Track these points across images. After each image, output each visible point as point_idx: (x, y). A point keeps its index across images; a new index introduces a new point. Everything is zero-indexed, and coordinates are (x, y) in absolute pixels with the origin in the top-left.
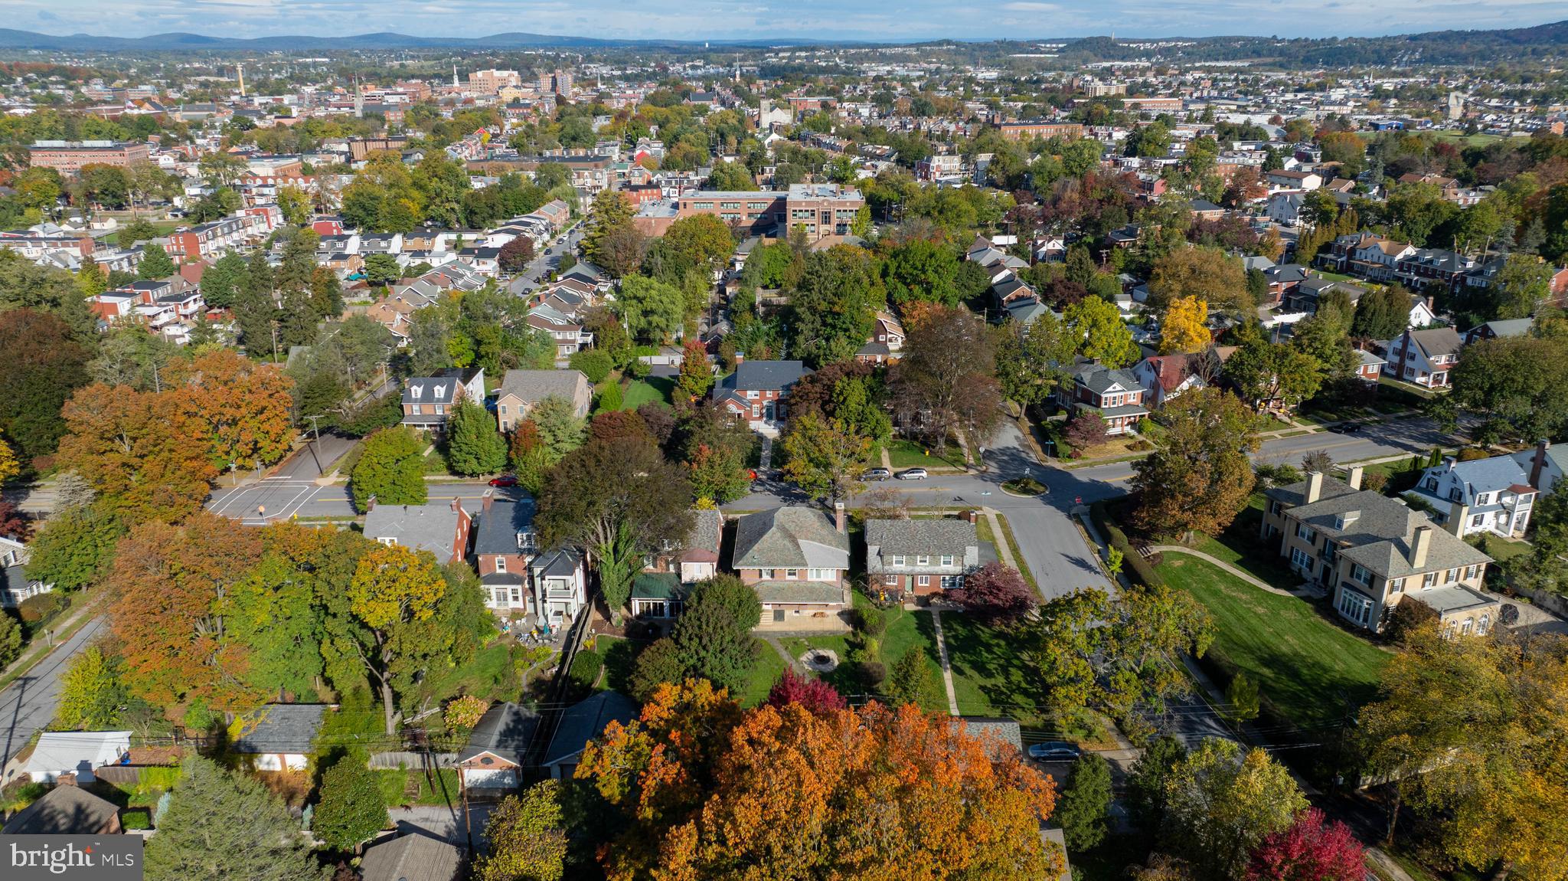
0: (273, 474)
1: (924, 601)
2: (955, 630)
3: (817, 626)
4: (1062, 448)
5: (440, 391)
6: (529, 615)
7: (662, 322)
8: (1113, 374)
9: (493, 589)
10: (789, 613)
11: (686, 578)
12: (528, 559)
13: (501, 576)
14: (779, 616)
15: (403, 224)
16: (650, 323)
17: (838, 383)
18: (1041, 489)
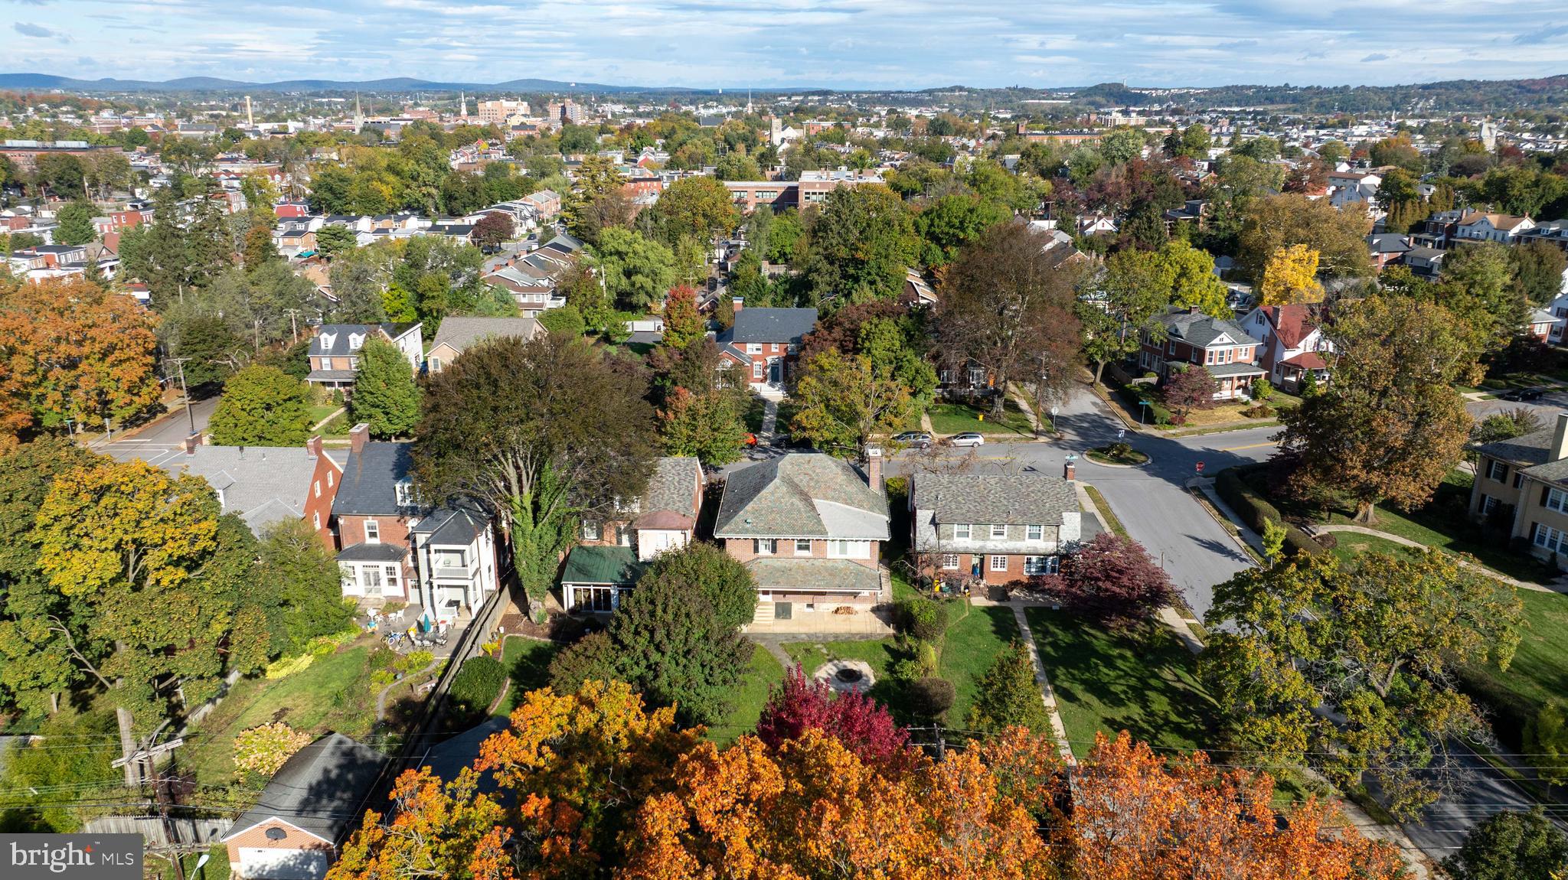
0: (129, 437)
1: (999, 593)
2: (1053, 635)
3: (841, 626)
4: (1158, 410)
5: (356, 341)
6: (412, 606)
7: (648, 284)
8: (1217, 324)
9: (359, 565)
10: (798, 606)
11: (646, 553)
12: (413, 523)
13: (371, 548)
14: (783, 611)
15: (374, 207)
16: (633, 285)
17: (865, 324)
18: (1143, 458)
